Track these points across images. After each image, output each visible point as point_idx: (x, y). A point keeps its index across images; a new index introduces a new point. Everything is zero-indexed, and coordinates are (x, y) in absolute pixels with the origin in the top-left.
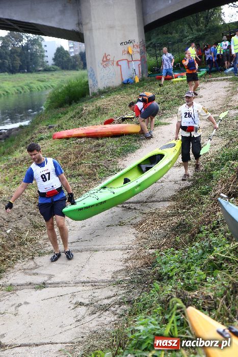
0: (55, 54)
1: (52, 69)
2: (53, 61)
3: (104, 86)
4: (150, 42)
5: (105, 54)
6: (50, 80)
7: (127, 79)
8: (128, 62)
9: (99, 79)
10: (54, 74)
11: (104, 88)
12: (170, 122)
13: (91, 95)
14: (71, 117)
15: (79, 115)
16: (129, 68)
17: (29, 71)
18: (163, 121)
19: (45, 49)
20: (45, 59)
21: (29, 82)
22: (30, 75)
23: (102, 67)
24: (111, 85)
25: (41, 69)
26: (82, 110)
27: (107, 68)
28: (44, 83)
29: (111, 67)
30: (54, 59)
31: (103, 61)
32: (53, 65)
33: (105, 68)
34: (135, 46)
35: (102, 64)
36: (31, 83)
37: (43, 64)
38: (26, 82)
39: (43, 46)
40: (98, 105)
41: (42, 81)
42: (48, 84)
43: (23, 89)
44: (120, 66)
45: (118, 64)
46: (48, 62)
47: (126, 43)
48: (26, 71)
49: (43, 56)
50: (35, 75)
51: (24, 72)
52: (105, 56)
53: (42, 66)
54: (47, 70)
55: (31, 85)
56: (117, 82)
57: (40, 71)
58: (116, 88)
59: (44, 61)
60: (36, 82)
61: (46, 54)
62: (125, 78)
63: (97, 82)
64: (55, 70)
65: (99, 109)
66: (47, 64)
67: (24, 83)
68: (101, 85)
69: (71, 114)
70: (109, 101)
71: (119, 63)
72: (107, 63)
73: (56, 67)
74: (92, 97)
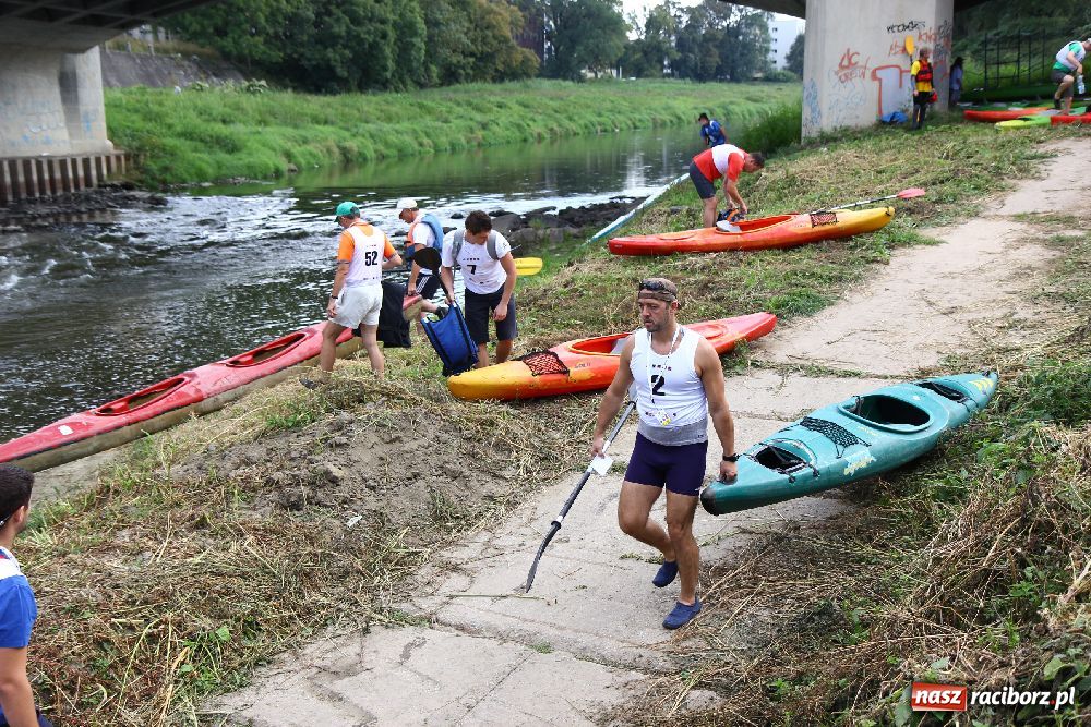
0: (793, 48)
1: (781, 77)
2: (785, 61)
3: (834, 124)
5: (848, 50)
6: (772, 100)
7: (892, 111)
8: (901, 72)
9: (824, 107)
10: (782, 87)
11: (835, 129)
12: (943, 238)
13: (802, 143)
16: (901, 86)
17: (735, 79)
18: (928, 232)
19: (774, 35)
20: (771, 56)
21: (727, 101)
22: (735, 87)
23: (835, 79)
24: (850, 123)
25: (759, 75)
27: (849, 84)
28: (758, 105)
29: (857, 81)
30: (789, 58)
31: (841, 65)
32: (784, 68)
33: (842, 82)
34: (924, 37)
35: (837, 73)
36: (732, 103)
37: (765, 66)
38: (723, 100)
39: (770, 31)
40: (792, 170)
41: (755, 101)
42: (765, 107)
43: (712, 114)
44: (880, 80)
45: (874, 76)
46: (775, 62)
47: (901, 28)
48: (728, 77)
49: (767, 50)
50: (744, 88)
51: (721, 81)
52: (849, 55)
53: (761, 70)
54: (771, 78)
55: (731, 107)
56: (867, 117)
57: (756, 79)
58: (861, 132)
59: (768, 59)
60: (742, 101)
61: (773, 46)
62: (887, 111)
63: (819, 113)
64: (787, 80)
65: (791, 181)
66: (773, 66)
67: (717, 102)
68: (828, 123)
71: (879, 74)
72: (849, 71)
73: (790, 74)
74: (802, 149)
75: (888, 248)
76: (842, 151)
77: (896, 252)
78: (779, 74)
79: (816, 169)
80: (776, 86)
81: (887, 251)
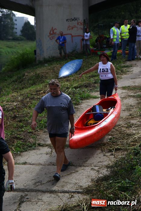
0: (23, 27)
1: (19, 39)
2: (20, 32)
3: (49, 56)
4: (97, 24)
5: (52, 28)
6: (17, 47)
8: (72, 36)
9: (45, 49)
10: (20, 43)
14: (13, 81)
15: (20, 80)
16: (72, 41)
19: (15, 22)
20: (15, 30)
23: (48, 38)
25: (11, 38)
26: (24, 75)
27: (53, 40)
30: (22, 31)
31: (50, 33)
32: (20, 35)
33: (51, 40)
34: (79, 24)
35: (49, 36)
39: (14, 21)
40: (38, 72)
41: (10, 48)
42: (15, 50)
46: (16, 33)
47: (71, 20)
49: (13, 28)
52: (53, 30)
53: (11, 36)
54: (15, 39)
59: (14, 32)
60: (5, 48)
61: (15, 26)
63: (43, 51)
64: (22, 40)
65: (38, 76)
66: (16, 34)
68: (46, 55)
69: (15, 78)
70: (49, 69)
72: (53, 35)
73: (22, 37)
74: (38, 65)
75: (81, 100)
76: (55, 65)
77: (83, 101)
78: (18, 38)
79: (46, 72)
80: (18, 42)
81: (81, 101)
